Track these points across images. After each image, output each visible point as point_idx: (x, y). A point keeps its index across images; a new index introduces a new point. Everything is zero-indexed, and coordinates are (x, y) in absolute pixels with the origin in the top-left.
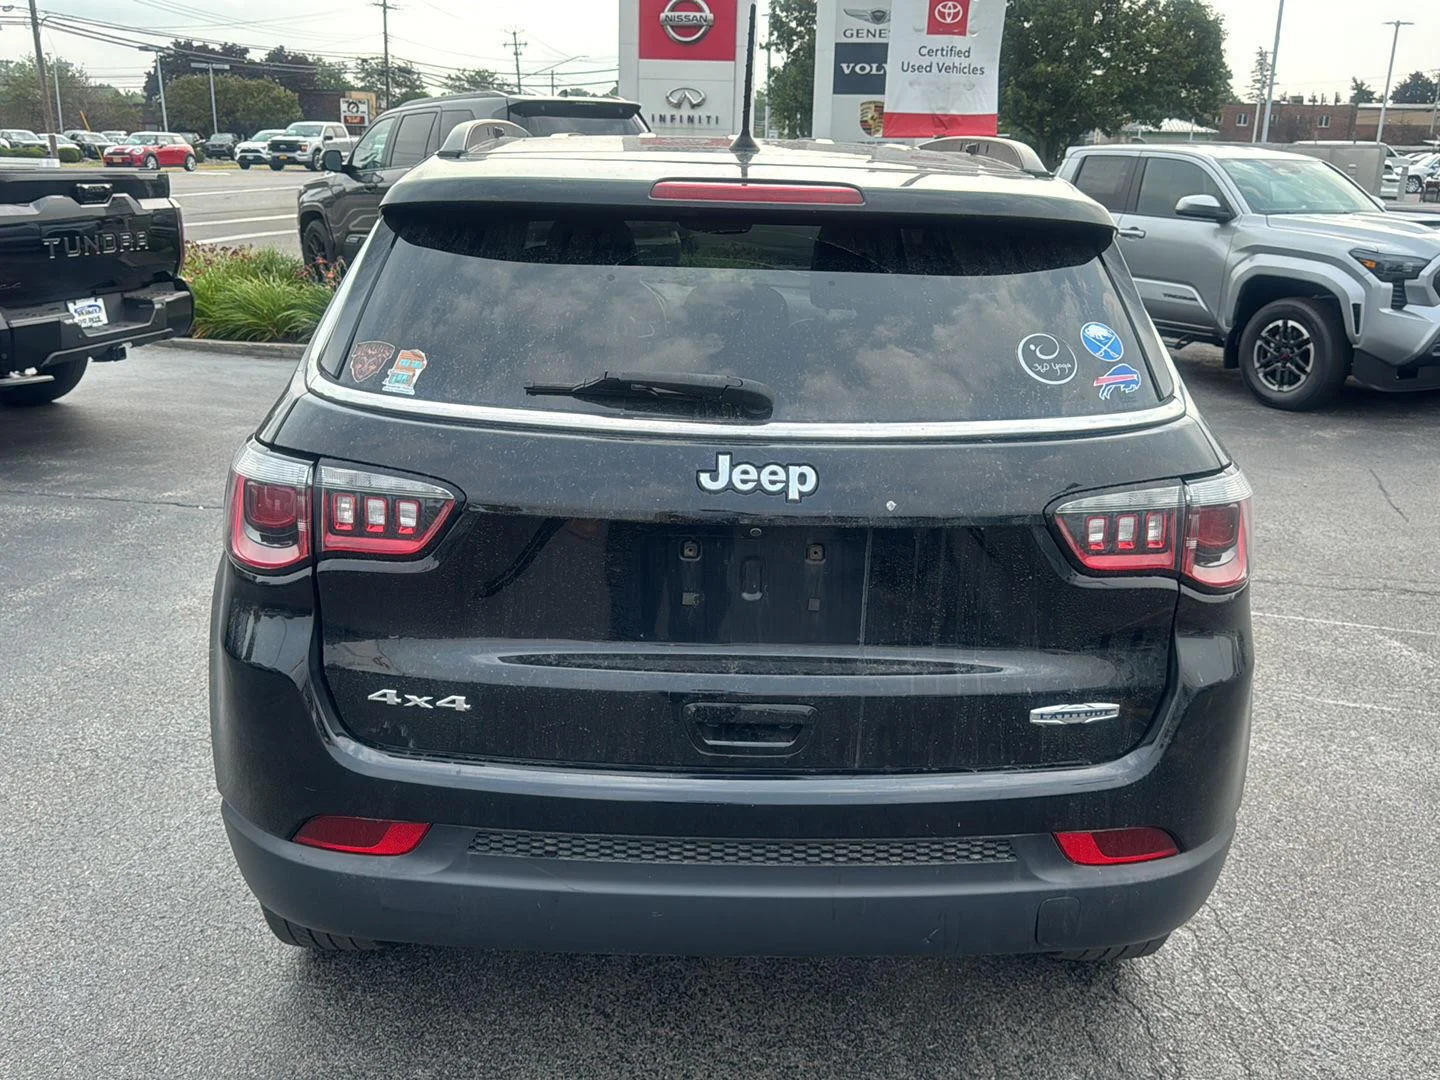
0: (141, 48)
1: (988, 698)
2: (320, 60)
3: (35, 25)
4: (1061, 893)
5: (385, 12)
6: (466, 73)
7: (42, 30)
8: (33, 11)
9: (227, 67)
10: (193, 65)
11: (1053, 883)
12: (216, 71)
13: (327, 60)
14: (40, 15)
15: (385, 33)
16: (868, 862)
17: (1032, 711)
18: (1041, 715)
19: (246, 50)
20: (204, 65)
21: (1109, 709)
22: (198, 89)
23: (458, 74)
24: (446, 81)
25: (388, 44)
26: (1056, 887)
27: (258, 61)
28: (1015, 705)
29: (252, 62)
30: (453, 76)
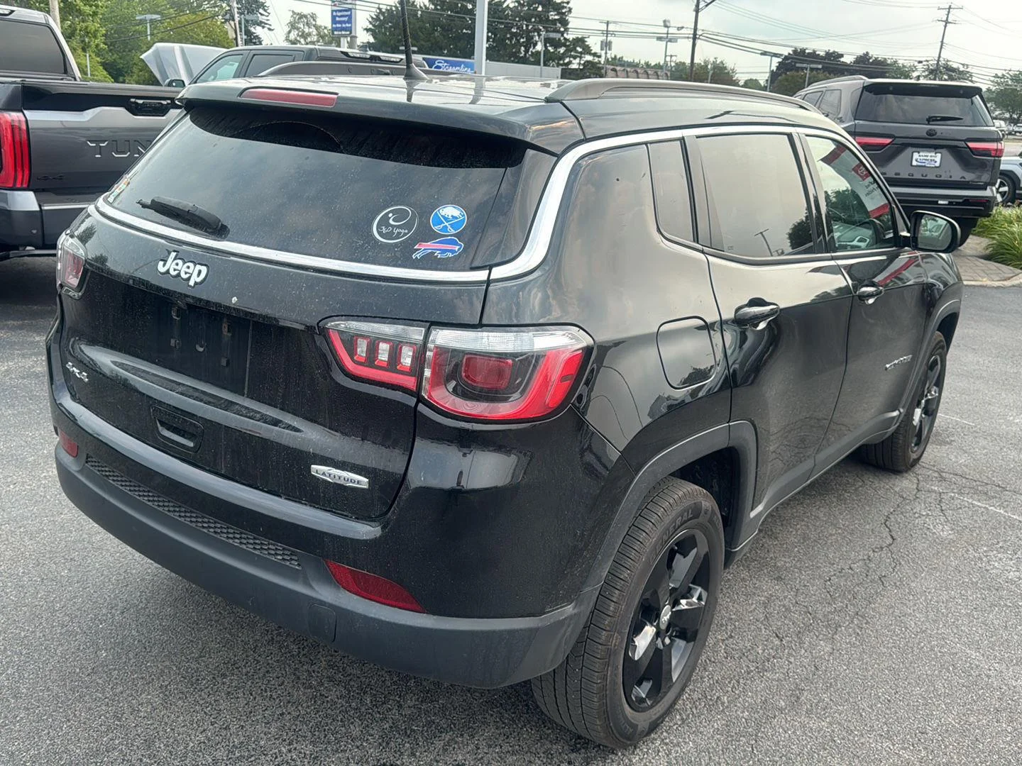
0: (761, 54)
1: (287, 448)
2: (896, 62)
3: (695, 38)
4: (322, 603)
5: (945, 26)
6: (1011, 73)
7: (698, 42)
8: (695, 29)
9: (820, 66)
10: (798, 65)
11: (321, 595)
12: (812, 69)
13: (901, 62)
14: (699, 32)
15: (942, 42)
16: (223, 537)
17: (312, 466)
18: (318, 470)
19: (842, 56)
20: (805, 65)
21: (362, 481)
22: (798, 82)
23: (1004, 73)
24: (992, 79)
25: (943, 50)
26: (322, 598)
27: (849, 62)
28: (302, 458)
29: (845, 64)
30: (1000, 75)
